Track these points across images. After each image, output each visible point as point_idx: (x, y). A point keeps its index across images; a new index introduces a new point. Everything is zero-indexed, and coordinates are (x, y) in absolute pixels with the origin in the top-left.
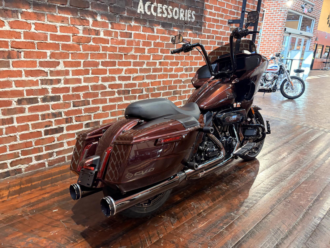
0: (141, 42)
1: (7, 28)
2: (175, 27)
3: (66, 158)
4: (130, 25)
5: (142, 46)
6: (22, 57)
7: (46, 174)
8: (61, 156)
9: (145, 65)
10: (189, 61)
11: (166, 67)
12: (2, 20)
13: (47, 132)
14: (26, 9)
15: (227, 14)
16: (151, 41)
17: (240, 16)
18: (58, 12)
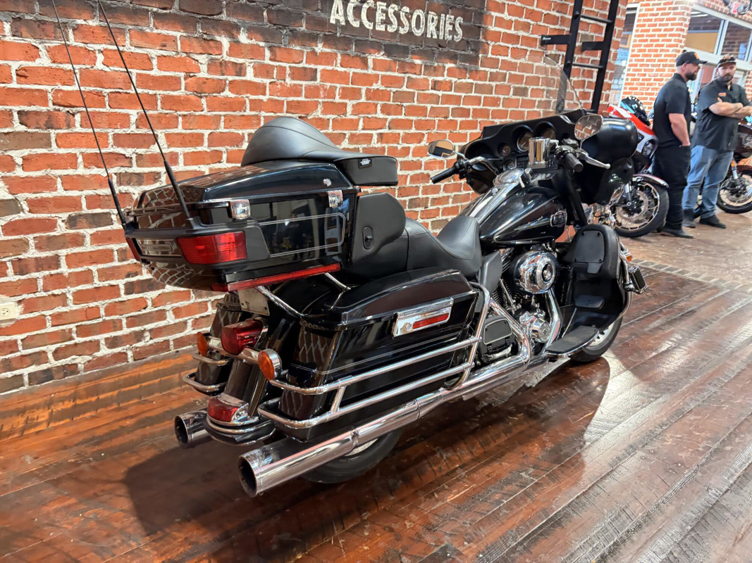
0: (338, 90)
1: (44, 61)
2: (416, 55)
3: (172, 343)
4: (314, 52)
5: (340, 98)
6: (78, 124)
7: (127, 376)
8: (160, 338)
9: (346, 140)
10: (447, 132)
11: (395, 145)
12: (34, 44)
13: (130, 288)
14: (85, 20)
15: (538, 23)
16: (360, 87)
17: (568, 27)
18: (154, 26)
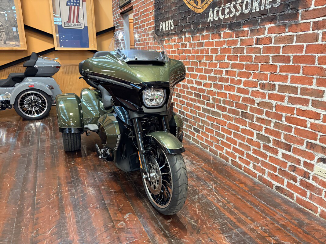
0: (210, 50)
2: (245, 25)
4: (203, 35)
5: (211, 53)
9: (213, 72)
